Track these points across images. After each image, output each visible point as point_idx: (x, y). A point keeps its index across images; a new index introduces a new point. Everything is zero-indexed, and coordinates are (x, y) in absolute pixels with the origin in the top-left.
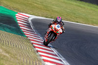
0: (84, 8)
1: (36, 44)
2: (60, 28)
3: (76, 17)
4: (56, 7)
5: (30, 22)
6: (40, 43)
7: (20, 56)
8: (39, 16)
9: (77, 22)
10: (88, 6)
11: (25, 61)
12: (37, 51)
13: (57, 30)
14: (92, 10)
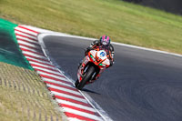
0: (142, 17)
1: (51, 83)
2: (105, 57)
3: (127, 35)
4: (89, 16)
5: (41, 41)
6: (58, 82)
7: (22, 105)
8: (58, 31)
9: (128, 43)
10: (150, 13)
11: (32, 115)
12: (55, 97)
13: (101, 61)
14: (155, 20)
